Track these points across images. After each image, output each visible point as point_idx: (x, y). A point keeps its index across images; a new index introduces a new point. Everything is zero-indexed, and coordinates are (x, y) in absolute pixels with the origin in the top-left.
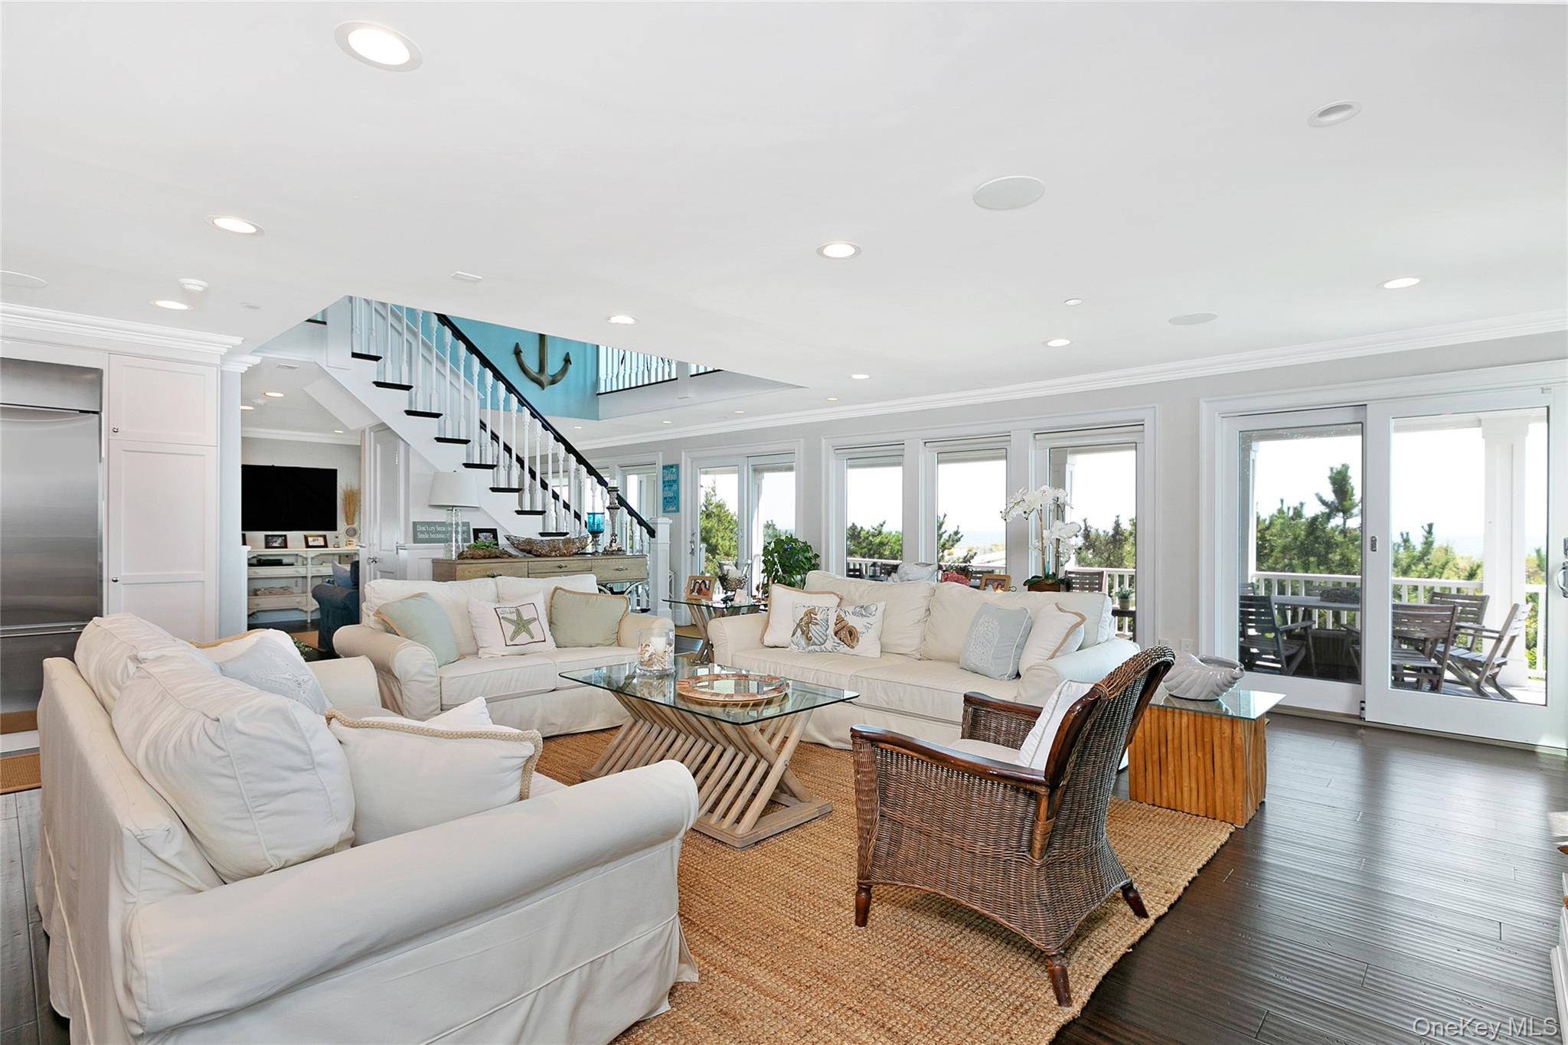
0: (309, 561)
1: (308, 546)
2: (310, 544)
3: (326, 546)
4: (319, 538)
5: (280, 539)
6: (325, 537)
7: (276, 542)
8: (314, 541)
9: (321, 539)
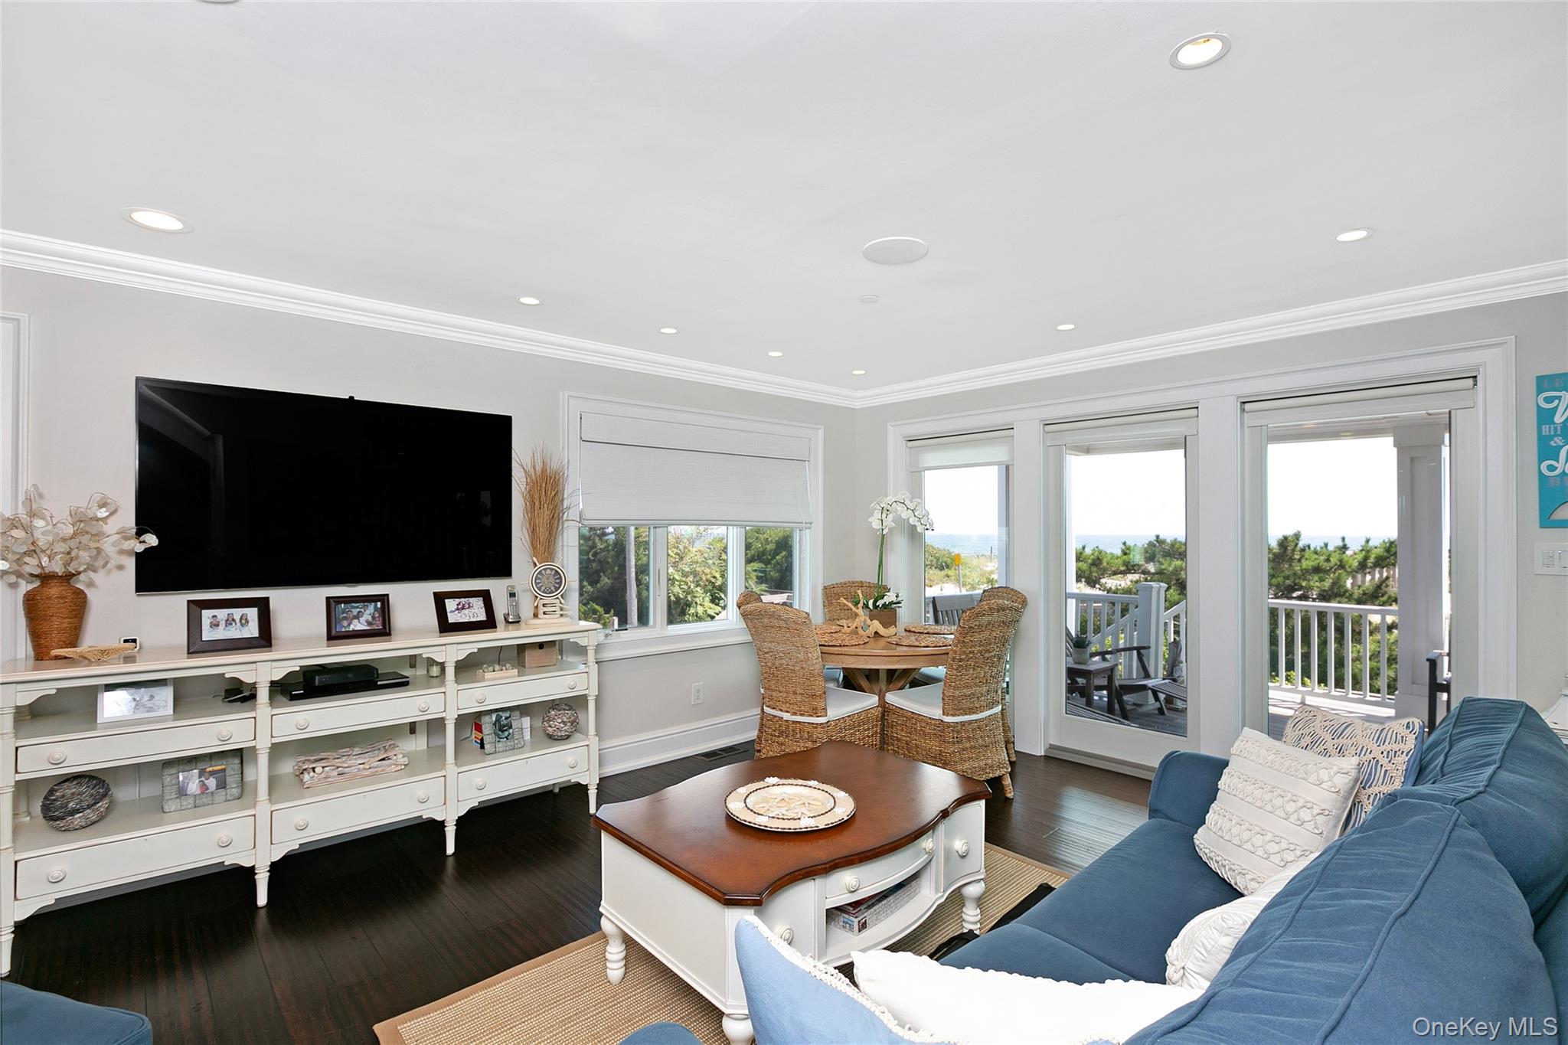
0: (450, 671)
1: (446, 627)
2: (452, 618)
3: (490, 623)
4: (471, 600)
5: (371, 607)
6: (485, 595)
7: (357, 617)
8: (461, 608)
9: (478, 603)
